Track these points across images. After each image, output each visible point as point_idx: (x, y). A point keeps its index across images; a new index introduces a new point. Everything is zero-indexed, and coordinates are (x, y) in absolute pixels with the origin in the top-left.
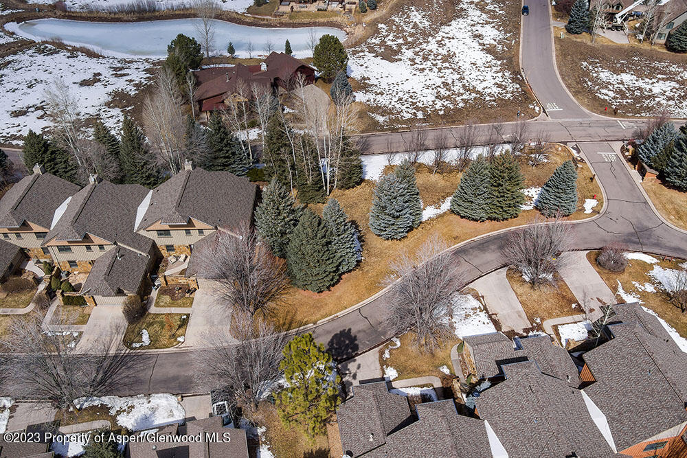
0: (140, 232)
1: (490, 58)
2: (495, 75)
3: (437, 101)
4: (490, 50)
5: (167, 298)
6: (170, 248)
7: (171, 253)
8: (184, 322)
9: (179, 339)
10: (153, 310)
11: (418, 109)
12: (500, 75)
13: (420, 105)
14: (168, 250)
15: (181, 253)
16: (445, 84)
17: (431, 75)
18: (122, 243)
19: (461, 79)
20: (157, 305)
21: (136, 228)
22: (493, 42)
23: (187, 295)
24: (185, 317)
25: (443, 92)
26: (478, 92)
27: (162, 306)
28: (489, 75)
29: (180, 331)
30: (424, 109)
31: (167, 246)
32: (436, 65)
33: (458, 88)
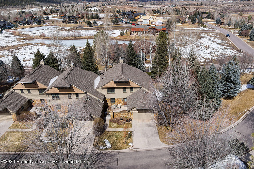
0: (98, 90)
1: (225, 47)
2: (231, 51)
3: (212, 57)
4: (222, 45)
5: (116, 124)
6: (113, 100)
7: (113, 103)
8: (130, 136)
9: (129, 144)
10: (108, 129)
11: (206, 59)
12: (232, 50)
13: (206, 58)
14: (111, 102)
15: (118, 103)
16: (212, 53)
17: (203, 51)
18: (90, 93)
19: (217, 51)
20: (110, 127)
21: (95, 88)
22: (222, 43)
23: (127, 122)
24: (129, 133)
25: (212, 54)
26: (228, 55)
27: (114, 128)
28: (228, 51)
29: (129, 140)
30: (208, 59)
31: (111, 99)
32: (204, 48)
33: (218, 53)
